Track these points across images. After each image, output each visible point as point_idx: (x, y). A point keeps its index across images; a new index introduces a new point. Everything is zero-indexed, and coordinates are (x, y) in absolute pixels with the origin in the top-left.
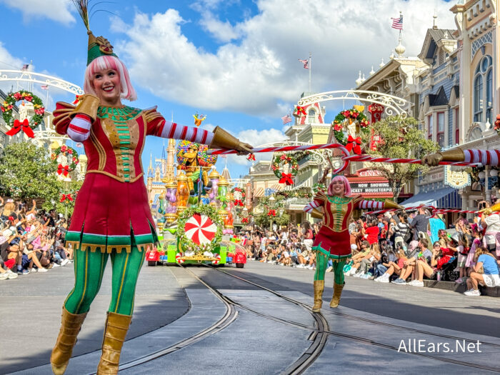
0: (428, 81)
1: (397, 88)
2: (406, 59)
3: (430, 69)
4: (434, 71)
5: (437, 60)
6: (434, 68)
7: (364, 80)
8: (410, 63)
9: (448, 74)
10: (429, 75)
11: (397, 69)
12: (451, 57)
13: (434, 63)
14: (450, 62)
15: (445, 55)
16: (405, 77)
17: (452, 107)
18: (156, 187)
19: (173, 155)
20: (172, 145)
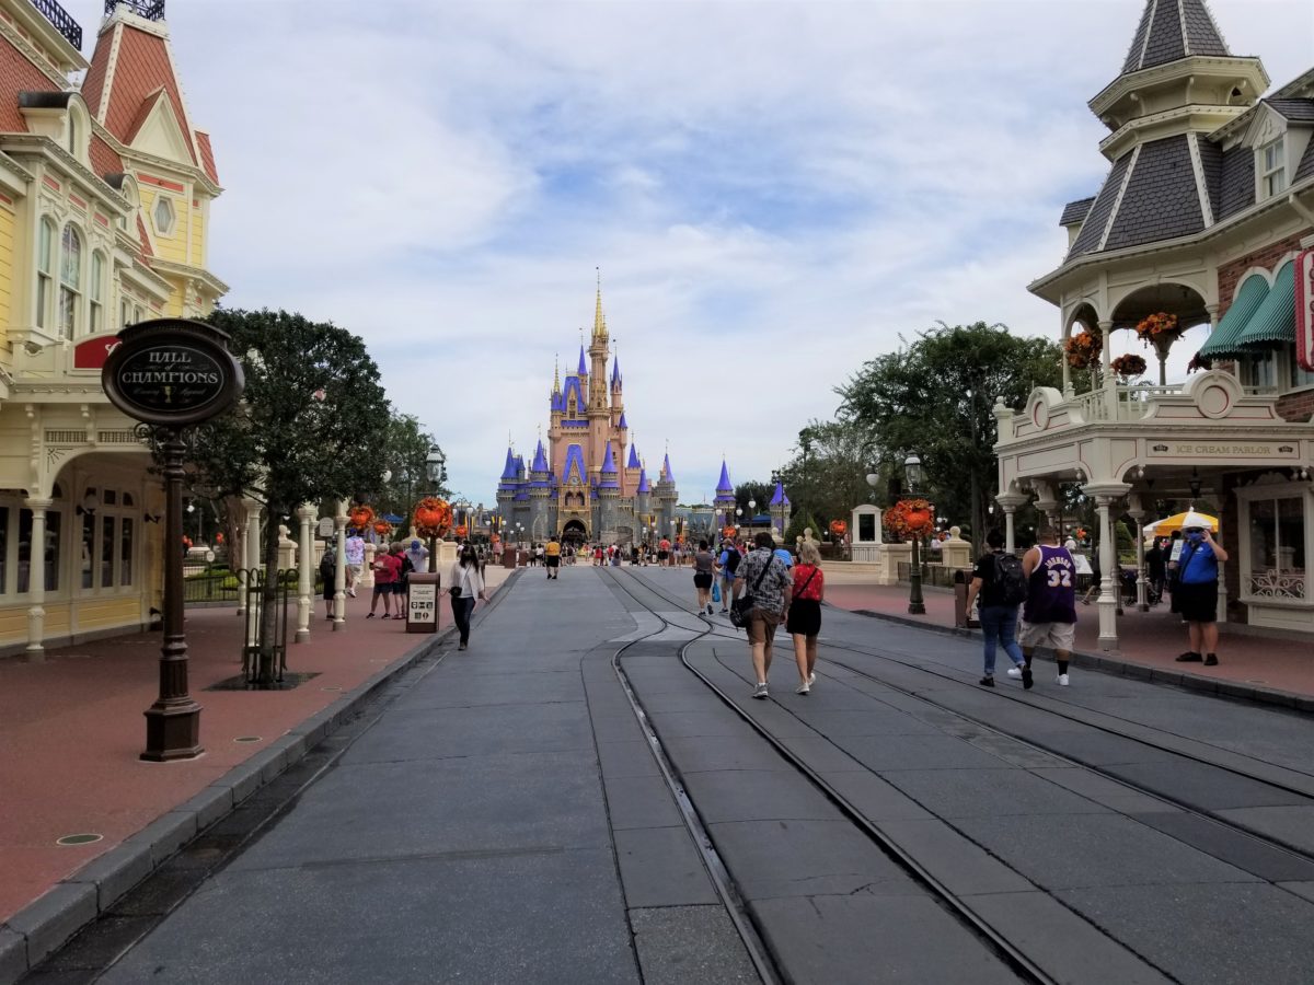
18: (571, 431)
19: (604, 361)
20: (600, 339)
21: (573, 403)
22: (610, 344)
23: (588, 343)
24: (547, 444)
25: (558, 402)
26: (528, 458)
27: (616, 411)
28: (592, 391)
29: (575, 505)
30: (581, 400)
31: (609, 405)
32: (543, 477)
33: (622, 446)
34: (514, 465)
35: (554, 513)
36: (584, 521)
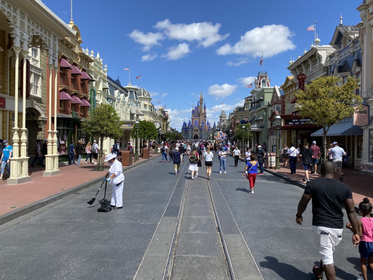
0: (336, 59)
1: (314, 65)
2: (321, 47)
3: (337, 51)
4: (340, 52)
5: (342, 45)
6: (340, 50)
7: (294, 61)
8: (322, 49)
9: (350, 52)
10: (336, 55)
11: (315, 53)
12: (353, 41)
13: (340, 47)
14: (352, 45)
15: (348, 41)
16: (320, 57)
17: (353, 73)
18: (196, 118)
19: (202, 104)
20: (202, 100)
21: (196, 112)
22: (204, 101)
23: (199, 101)
24: (191, 120)
25: (193, 112)
26: (187, 123)
27: (205, 113)
28: (200, 110)
29: (196, 132)
30: (198, 112)
31: (203, 112)
32: (190, 127)
33: (206, 121)
34: (185, 124)
35: (192, 134)
36: (198, 135)
